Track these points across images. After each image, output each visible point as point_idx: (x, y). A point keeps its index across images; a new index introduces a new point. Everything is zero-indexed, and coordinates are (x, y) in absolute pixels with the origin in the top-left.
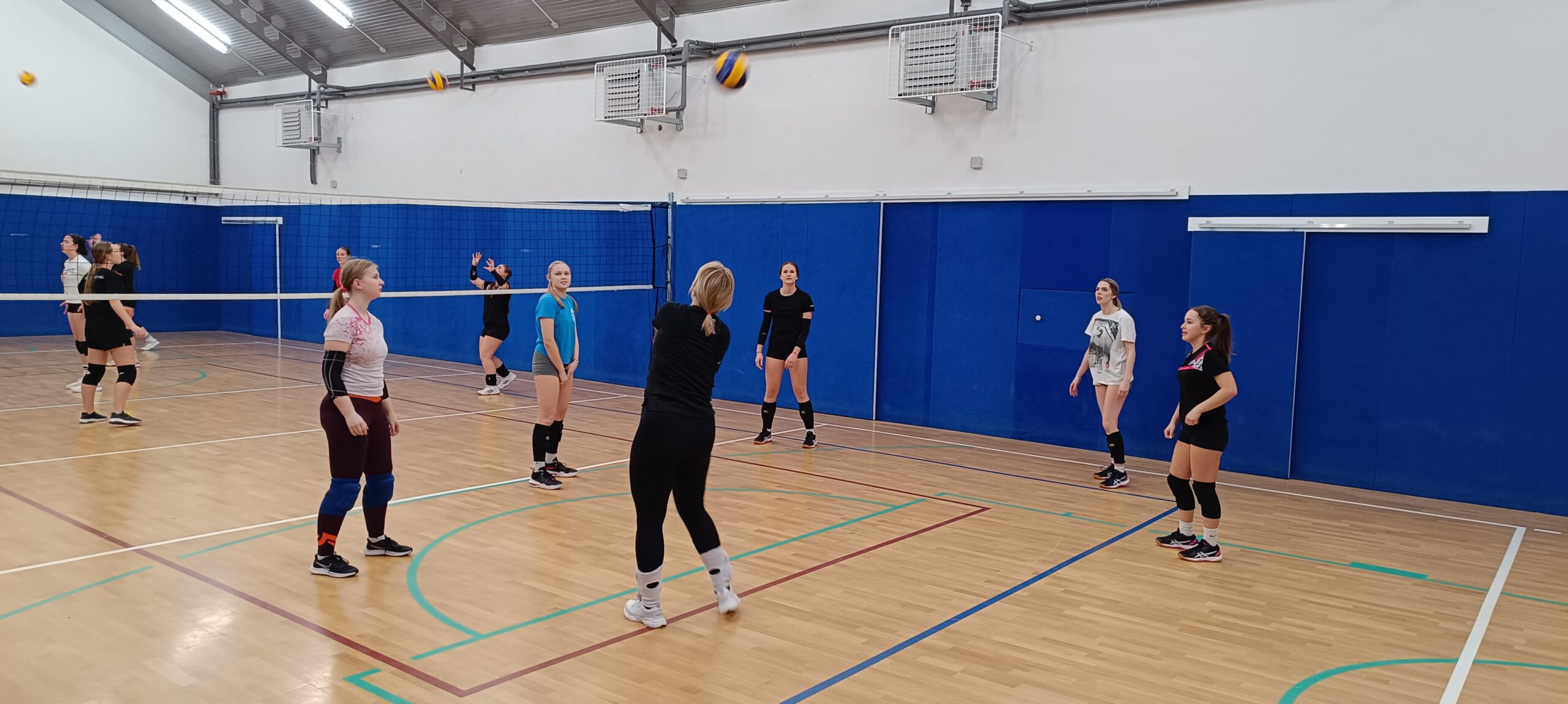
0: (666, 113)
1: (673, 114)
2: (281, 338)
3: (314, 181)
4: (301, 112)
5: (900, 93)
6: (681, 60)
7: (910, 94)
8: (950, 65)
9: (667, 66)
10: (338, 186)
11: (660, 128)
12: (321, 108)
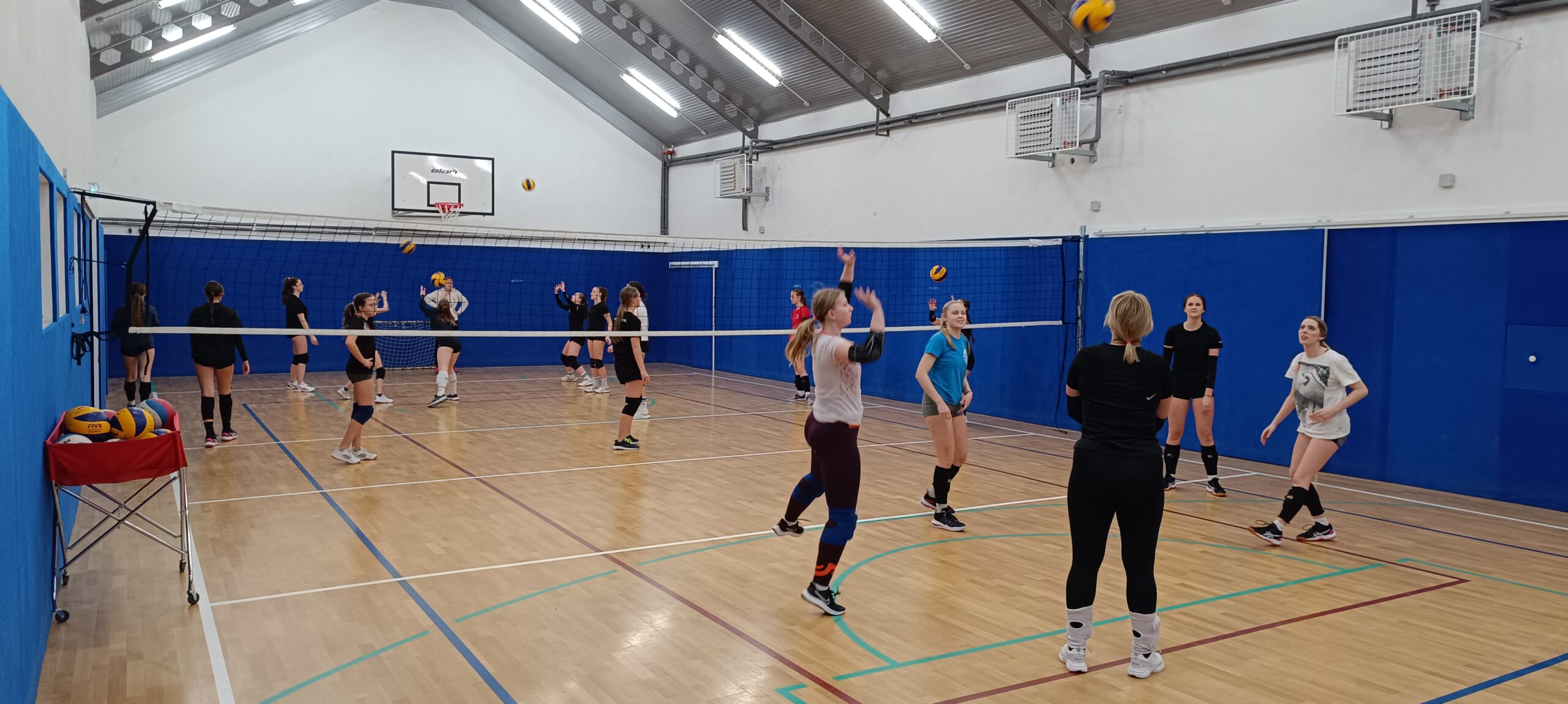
0: (1080, 146)
1: (1087, 147)
2: (715, 369)
3: (745, 228)
4: (736, 166)
5: (1349, 108)
6: (1095, 91)
7: (1361, 109)
8: (1412, 73)
9: (1081, 99)
10: (765, 232)
11: (1073, 161)
12: (753, 162)
